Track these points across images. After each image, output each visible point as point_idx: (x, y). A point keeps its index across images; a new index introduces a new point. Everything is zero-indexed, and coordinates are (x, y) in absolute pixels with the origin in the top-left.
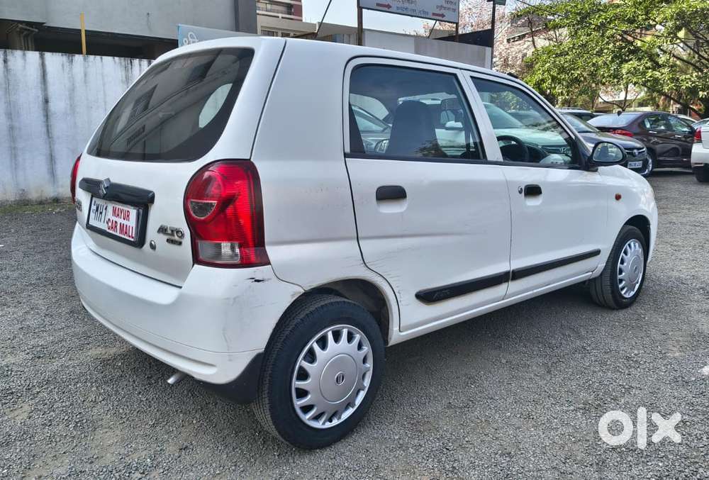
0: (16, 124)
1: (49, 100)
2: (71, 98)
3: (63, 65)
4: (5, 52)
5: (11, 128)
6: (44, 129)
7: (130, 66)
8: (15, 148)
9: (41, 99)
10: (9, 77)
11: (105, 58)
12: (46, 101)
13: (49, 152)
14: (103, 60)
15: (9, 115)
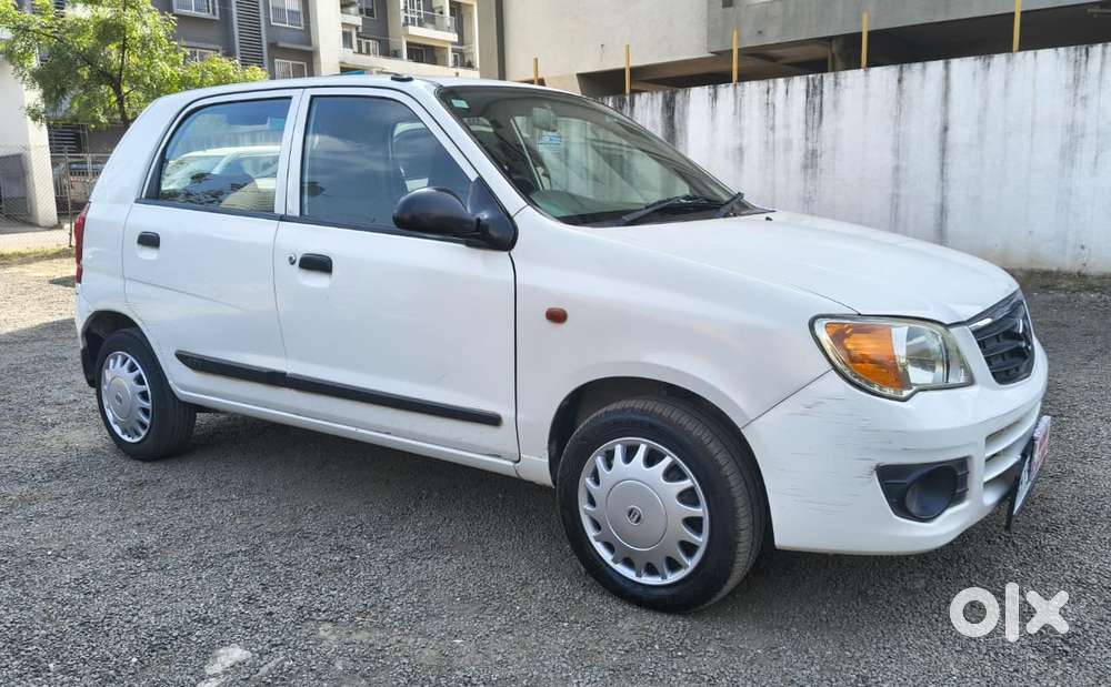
0: (904, 164)
1: (950, 127)
2: (981, 122)
3: (974, 74)
4: (901, 68)
5: (897, 169)
6: (937, 170)
7: (1084, 58)
8: (898, 196)
9: (938, 128)
10: (902, 102)
11: (1040, 52)
12: (945, 129)
13: (939, 201)
14: (1038, 56)
15: (896, 152)
